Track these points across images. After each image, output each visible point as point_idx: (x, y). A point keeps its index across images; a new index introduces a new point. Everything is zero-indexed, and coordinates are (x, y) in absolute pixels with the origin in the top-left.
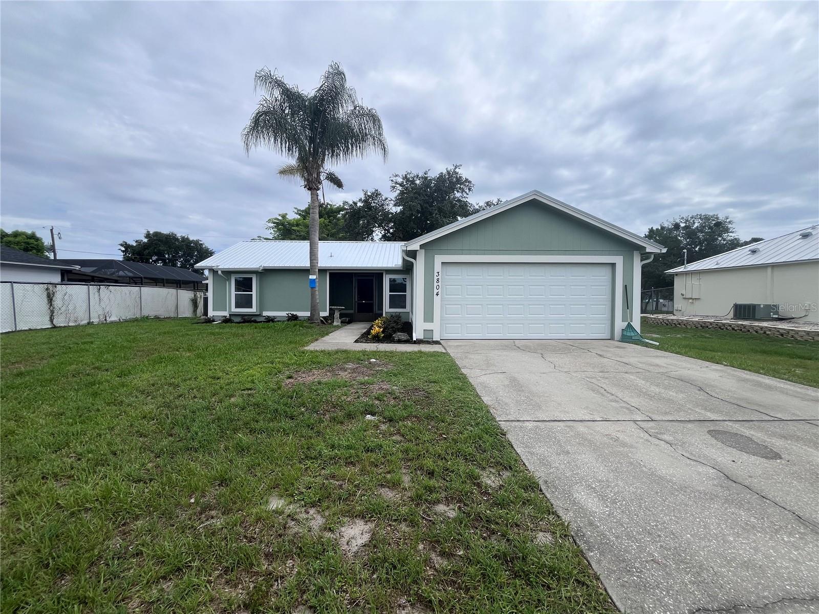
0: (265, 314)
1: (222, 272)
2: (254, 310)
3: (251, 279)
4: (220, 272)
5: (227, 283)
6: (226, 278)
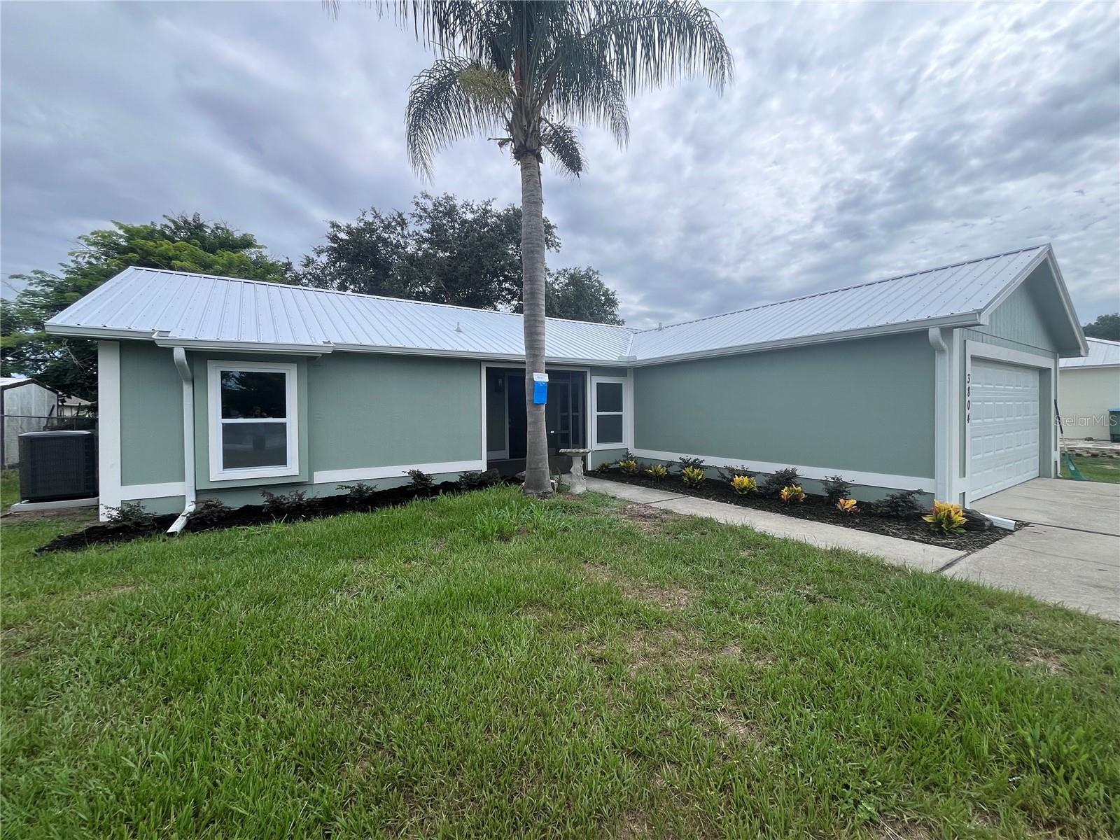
0: (321, 477)
1: (190, 353)
2: (291, 469)
3: (282, 377)
4: (179, 354)
5: (187, 390)
6: (192, 371)
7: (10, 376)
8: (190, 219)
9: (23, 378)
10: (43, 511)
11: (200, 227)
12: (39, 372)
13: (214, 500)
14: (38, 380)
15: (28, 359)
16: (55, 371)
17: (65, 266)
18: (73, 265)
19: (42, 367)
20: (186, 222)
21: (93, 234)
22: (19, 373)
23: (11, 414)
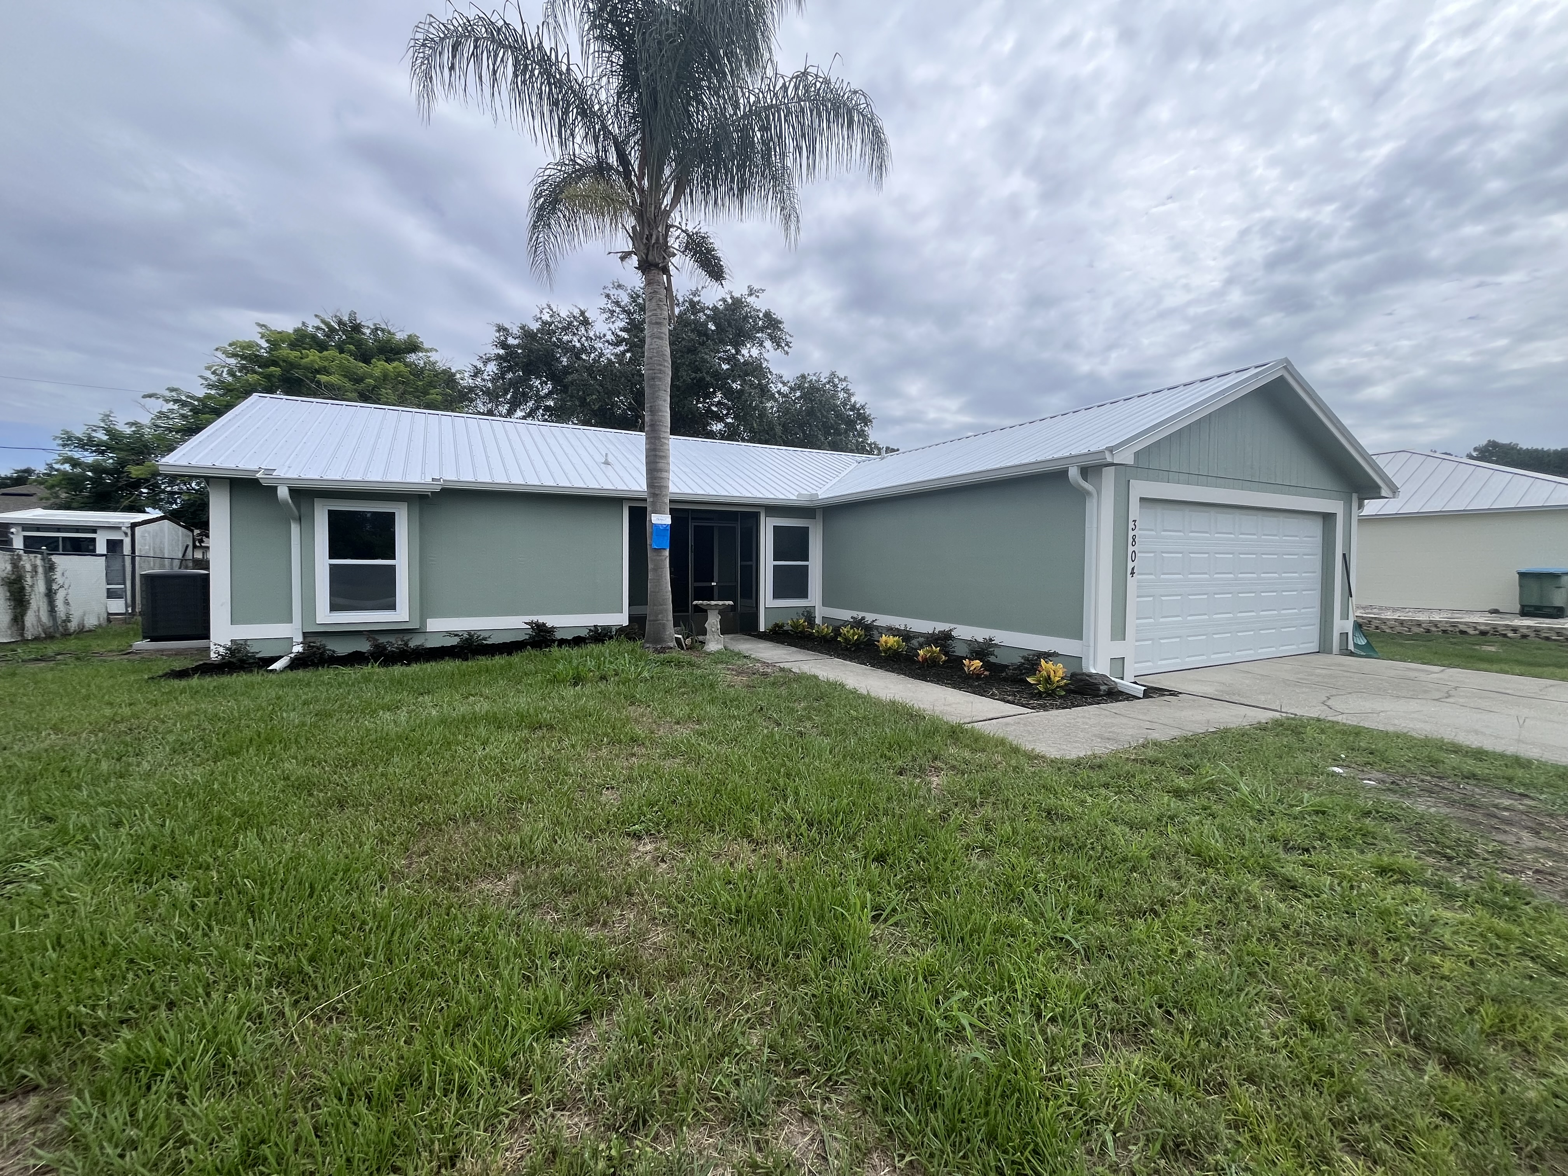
0: (435, 625)
1: (295, 492)
2: (399, 615)
3: (390, 518)
4: (283, 492)
5: (295, 529)
6: (299, 511)
7: (144, 512)
8: (346, 319)
9: (157, 513)
10: (162, 650)
11: (357, 328)
12: (174, 506)
13: (318, 642)
14: (173, 516)
15: (164, 491)
16: (192, 505)
17: (206, 379)
18: (213, 378)
19: (178, 501)
20: (340, 322)
21: (230, 345)
22: (154, 508)
23: (143, 554)
